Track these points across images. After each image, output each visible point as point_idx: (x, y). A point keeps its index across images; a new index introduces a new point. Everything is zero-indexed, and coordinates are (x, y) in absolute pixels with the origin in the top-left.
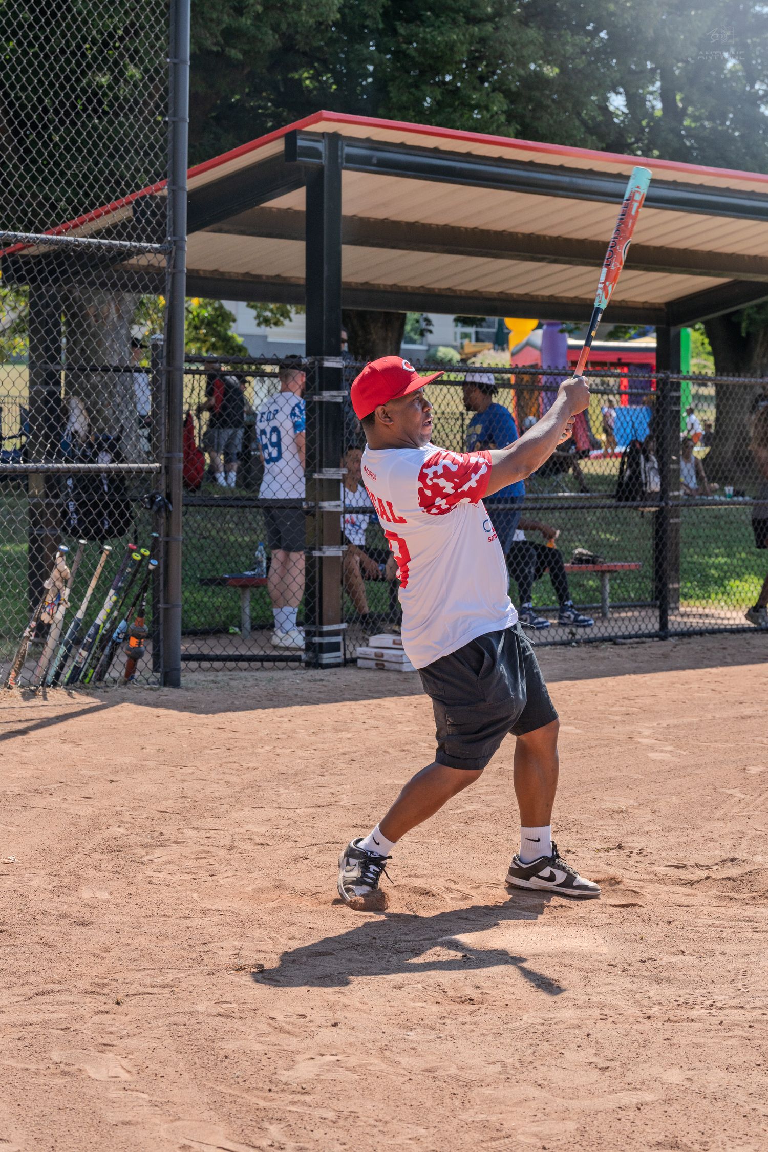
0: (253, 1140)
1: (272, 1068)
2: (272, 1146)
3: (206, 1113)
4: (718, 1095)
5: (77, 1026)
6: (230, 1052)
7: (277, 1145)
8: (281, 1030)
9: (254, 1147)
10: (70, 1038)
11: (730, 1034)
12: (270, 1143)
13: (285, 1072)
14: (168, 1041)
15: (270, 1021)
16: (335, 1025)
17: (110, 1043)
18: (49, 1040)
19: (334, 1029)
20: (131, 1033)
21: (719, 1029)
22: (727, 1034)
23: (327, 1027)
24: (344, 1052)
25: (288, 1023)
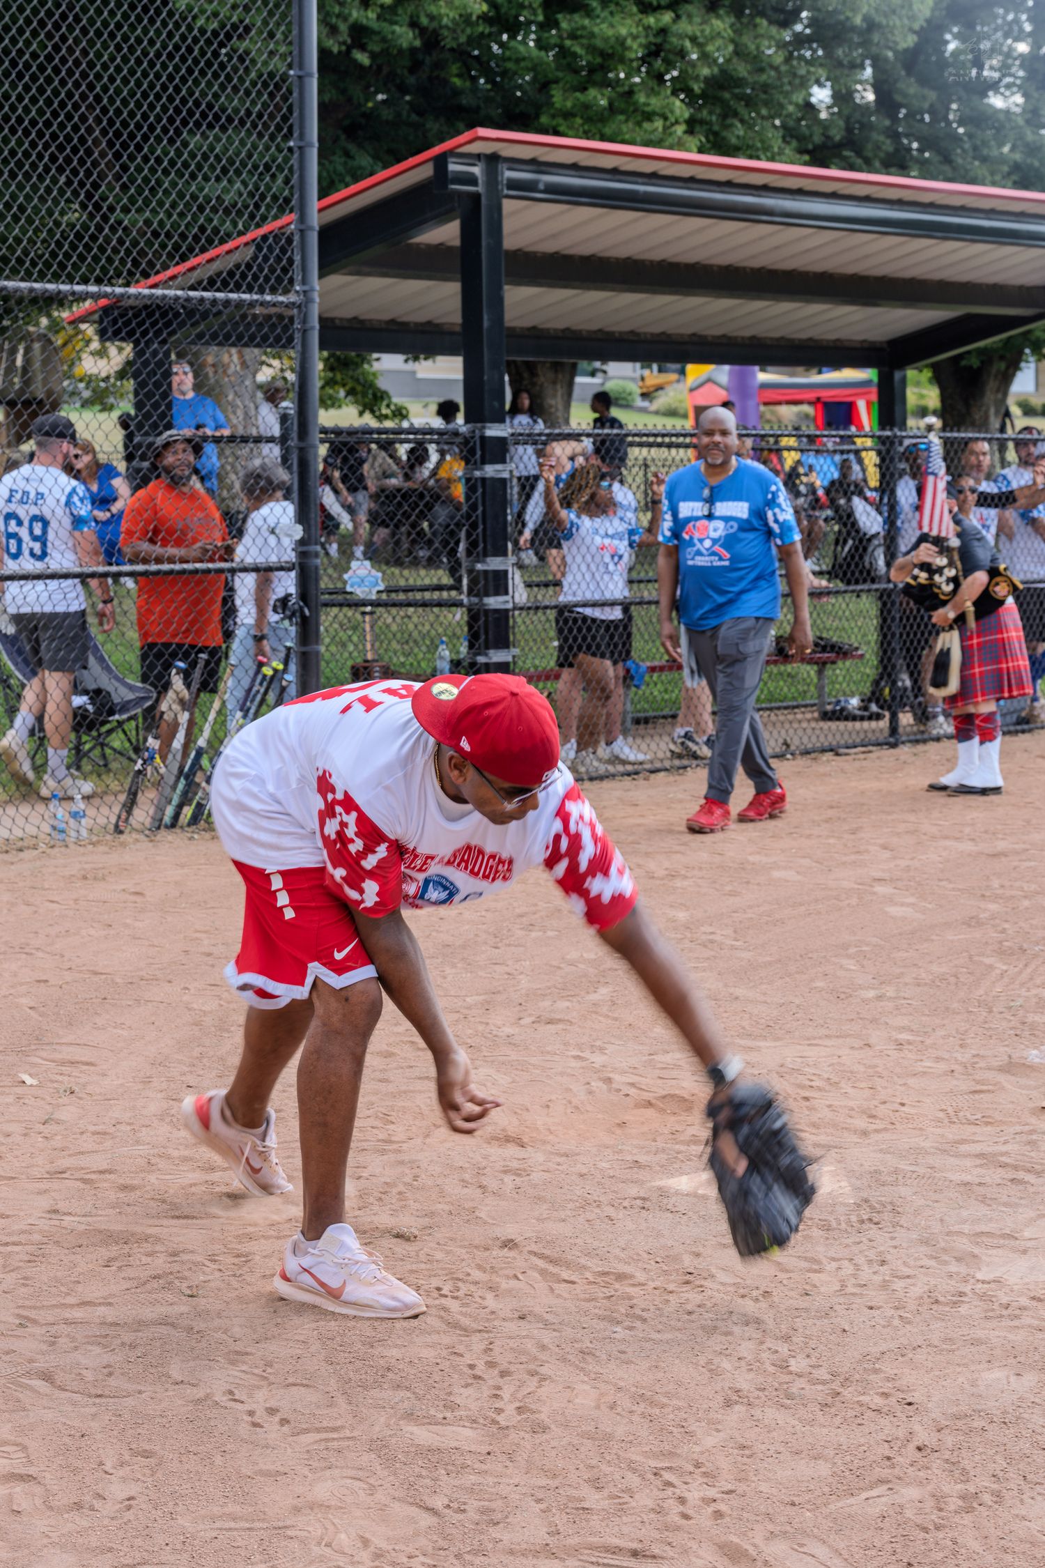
0: (425, 1498)
1: (446, 1384)
2: (448, 1506)
5: (202, 1326)
6: (393, 1361)
7: (455, 1505)
8: (455, 1325)
9: (428, 1509)
10: (193, 1343)
11: (1016, 1323)
12: (446, 1502)
13: (462, 1390)
14: (315, 1346)
15: (442, 1313)
16: (522, 1318)
19: (522, 1323)
21: (1002, 1316)
22: (1012, 1323)
23: (512, 1319)
24: (535, 1359)
25: (465, 1315)
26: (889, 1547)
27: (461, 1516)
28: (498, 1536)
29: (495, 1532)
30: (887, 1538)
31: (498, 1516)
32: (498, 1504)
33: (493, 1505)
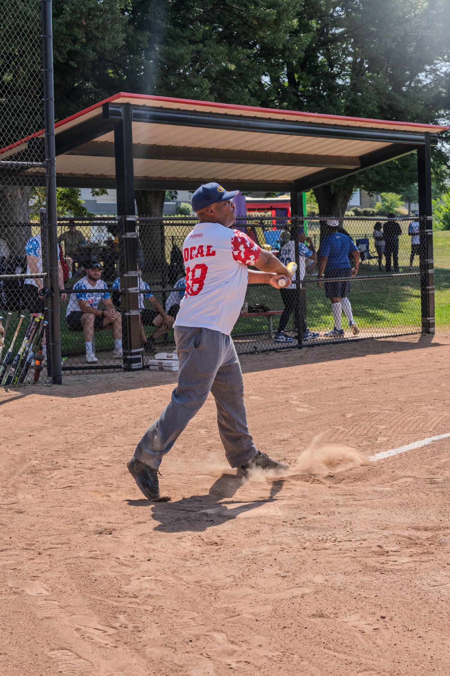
0: (112, 623)
1: (119, 584)
2: (121, 626)
3: (87, 610)
4: (341, 588)
5: (20, 567)
6: (98, 577)
7: (123, 626)
8: (123, 564)
9: (112, 627)
10: (17, 574)
11: (345, 555)
13: (125, 586)
14: (66, 573)
15: (117, 560)
16: (149, 560)
17: (37, 575)
18: (6, 576)
19: (149, 562)
20: (47, 570)
21: (340, 553)
22: (344, 556)
23: (145, 561)
24: (154, 574)
25: (126, 560)
26: (294, 634)
27: (126, 629)
28: (141, 636)
29: (140, 634)
30: (293, 630)
31: (140, 629)
32: (140, 625)
33: (139, 625)
